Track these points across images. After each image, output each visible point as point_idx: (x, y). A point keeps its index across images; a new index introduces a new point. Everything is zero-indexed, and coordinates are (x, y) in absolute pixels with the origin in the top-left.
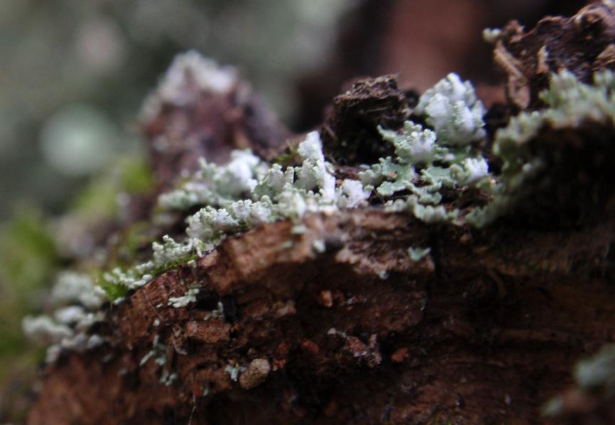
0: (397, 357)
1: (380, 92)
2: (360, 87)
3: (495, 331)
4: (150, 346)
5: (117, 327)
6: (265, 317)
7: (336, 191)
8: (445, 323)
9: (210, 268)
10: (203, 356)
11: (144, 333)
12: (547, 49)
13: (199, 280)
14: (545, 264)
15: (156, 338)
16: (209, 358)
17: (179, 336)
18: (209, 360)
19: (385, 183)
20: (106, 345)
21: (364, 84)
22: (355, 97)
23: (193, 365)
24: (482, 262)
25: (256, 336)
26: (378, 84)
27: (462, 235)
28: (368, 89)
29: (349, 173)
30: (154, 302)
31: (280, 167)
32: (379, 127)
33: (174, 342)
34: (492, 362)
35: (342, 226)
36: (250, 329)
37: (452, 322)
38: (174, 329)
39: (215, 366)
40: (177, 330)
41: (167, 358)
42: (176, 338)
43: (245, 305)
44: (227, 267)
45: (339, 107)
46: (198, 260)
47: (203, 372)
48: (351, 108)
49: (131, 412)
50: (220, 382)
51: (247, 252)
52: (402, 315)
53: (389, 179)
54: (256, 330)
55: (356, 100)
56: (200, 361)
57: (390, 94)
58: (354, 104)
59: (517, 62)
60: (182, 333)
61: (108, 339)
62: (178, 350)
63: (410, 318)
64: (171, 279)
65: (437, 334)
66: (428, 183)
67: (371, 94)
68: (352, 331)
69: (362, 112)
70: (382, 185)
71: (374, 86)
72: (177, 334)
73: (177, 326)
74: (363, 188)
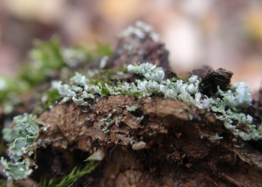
0: (188, 166)
3: (223, 174)
4: (106, 116)
5: (96, 103)
6: (155, 129)
7: (200, 101)
8: (209, 163)
10: (123, 130)
11: (106, 111)
13: (139, 105)
15: (110, 115)
16: (125, 132)
17: (120, 119)
18: (125, 133)
20: (88, 107)
23: (117, 131)
24: (234, 150)
25: (147, 134)
27: (233, 138)
28: (223, 73)
30: (118, 103)
31: (183, 82)
32: (218, 87)
33: (117, 120)
34: (215, 183)
36: (147, 130)
37: (211, 164)
38: (119, 116)
39: (126, 135)
40: (120, 117)
41: (110, 124)
42: (118, 119)
43: (150, 122)
44: (153, 106)
45: (210, 73)
46: (142, 98)
47: (120, 135)
48: (214, 75)
49: (81, 134)
50: (124, 142)
52: (198, 153)
54: (149, 132)
56: (121, 131)
58: (216, 74)
60: (122, 119)
61: (90, 105)
62: (116, 123)
63: (200, 155)
64: (129, 98)
65: (204, 165)
68: (178, 149)
69: (216, 78)
71: (225, 73)
72: (120, 118)
73: (121, 115)
74: (209, 105)
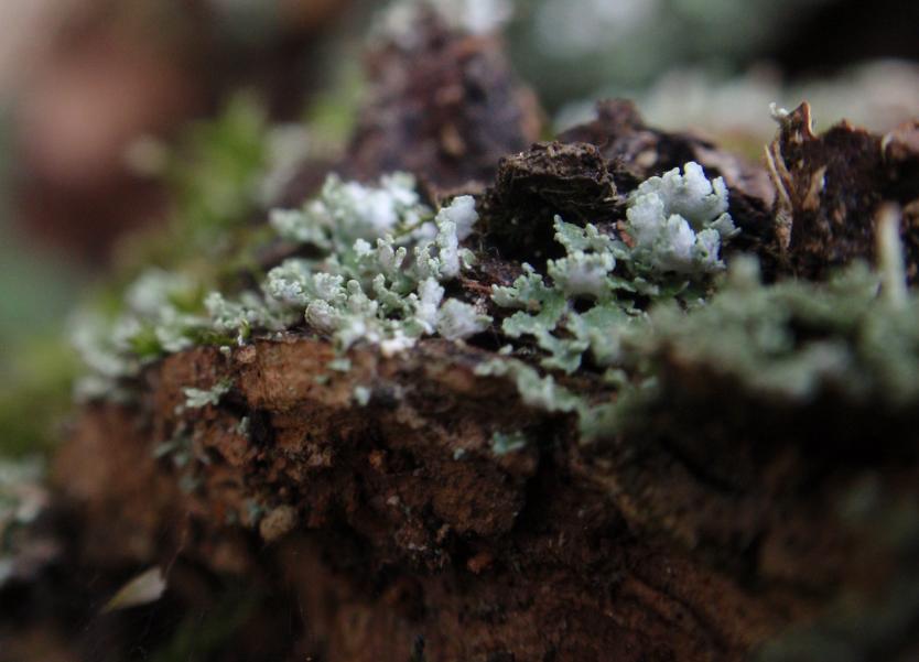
0: (473, 565)
1: (563, 169)
2: (538, 152)
4: (171, 435)
6: (298, 457)
8: (551, 541)
9: (245, 366)
12: (827, 175)
13: (232, 375)
14: (669, 522)
18: (234, 480)
19: (520, 313)
21: (545, 149)
22: (525, 167)
23: (220, 478)
25: (288, 474)
26: (563, 155)
28: (547, 160)
29: (493, 275)
32: (557, 218)
34: (610, 613)
35: (404, 376)
36: (281, 464)
37: (561, 542)
39: (241, 492)
42: (195, 440)
44: (259, 376)
45: (504, 174)
46: (235, 348)
51: (280, 368)
53: (528, 308)
54: (288, 468)
55: (524, 172)
57: (580, 176)
59: (788, 176)
60: (206, 436)
63: (495, 522)
64: (206, 358)
65: (538, 551)
66: (572, 336)
67: (549, 168)
68: (420, 509)
69: (534, 189)
70: (515, 315)
71: (557, 158)
